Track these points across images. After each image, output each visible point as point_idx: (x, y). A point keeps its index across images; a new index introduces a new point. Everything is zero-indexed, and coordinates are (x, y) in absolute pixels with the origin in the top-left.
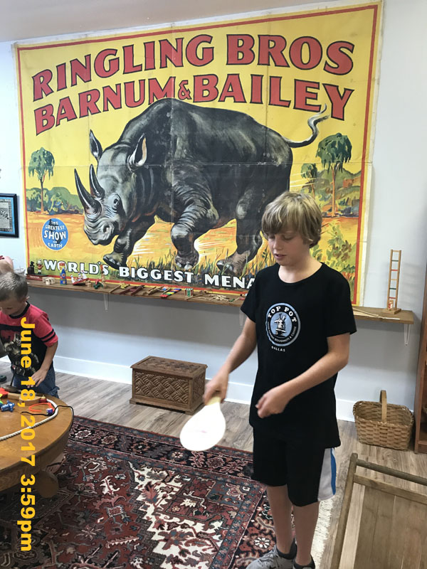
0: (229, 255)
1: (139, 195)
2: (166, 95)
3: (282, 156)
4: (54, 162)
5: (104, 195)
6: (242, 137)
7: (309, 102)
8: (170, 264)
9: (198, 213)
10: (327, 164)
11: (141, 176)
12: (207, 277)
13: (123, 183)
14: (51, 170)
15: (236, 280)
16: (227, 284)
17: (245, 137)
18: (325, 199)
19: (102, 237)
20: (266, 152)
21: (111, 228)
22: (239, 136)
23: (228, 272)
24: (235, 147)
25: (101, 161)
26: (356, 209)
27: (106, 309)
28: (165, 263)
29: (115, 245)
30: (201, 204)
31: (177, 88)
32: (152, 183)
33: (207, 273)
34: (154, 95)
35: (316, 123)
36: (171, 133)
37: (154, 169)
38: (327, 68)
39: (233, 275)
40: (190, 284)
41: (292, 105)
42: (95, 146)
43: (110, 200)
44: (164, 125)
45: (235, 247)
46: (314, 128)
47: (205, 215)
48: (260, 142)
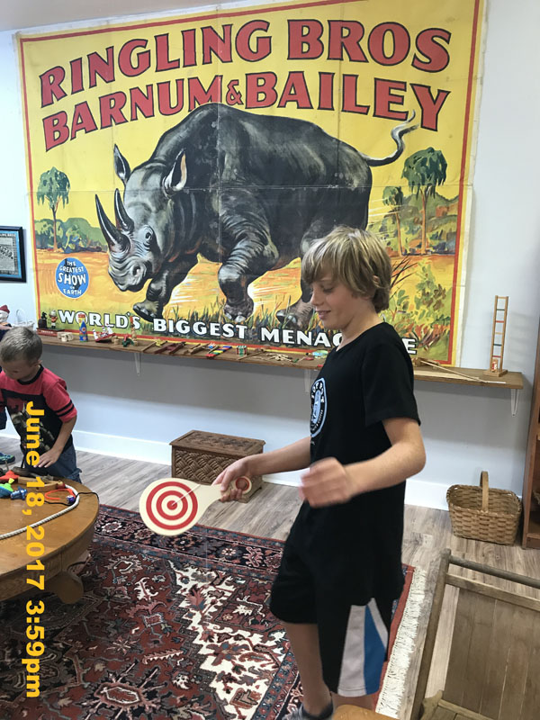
0: (292, 304)
1: (177, 228)
2: (211, 99)
3: (359, 177)
4: (69, 186)
5: (133, 227)
6: (308, 152)
7: (393, 107)
8: (217, 315)
9: (252, 251)
10: (416, 187)
11: (180, 203)
12: (264, 331)
13: (157, 212)
14: (65, 196)
15: (300, 335)
16: (290, 340)
17: (312, 153)
18: (413, 232)
19: (131, 281)
20: (338, 172)
21: (142, 270)
22: (304, 151)
23: (290, 325)
24: (299, 166)
25: (128, 184)
26: (452, 244)
27: (138, 371)
28: (211, 313)
29: (148, 291)
30: (257, 239)
31: (225, 90)
32: (194, 212)
33: (265, 327)
34: (195, 99)
35: (401, 134)
36: (218, 148)
37: (196, 194)
38: (416, 63)
39: (296, 328)
40: (243, 341)
41: (371, 111)
42: (121, 165)
43: (141, 234)
44: (209, 138)
45: (300, 293)
46: (399, 142)
47: (262, 252)
48: (331, 159)
